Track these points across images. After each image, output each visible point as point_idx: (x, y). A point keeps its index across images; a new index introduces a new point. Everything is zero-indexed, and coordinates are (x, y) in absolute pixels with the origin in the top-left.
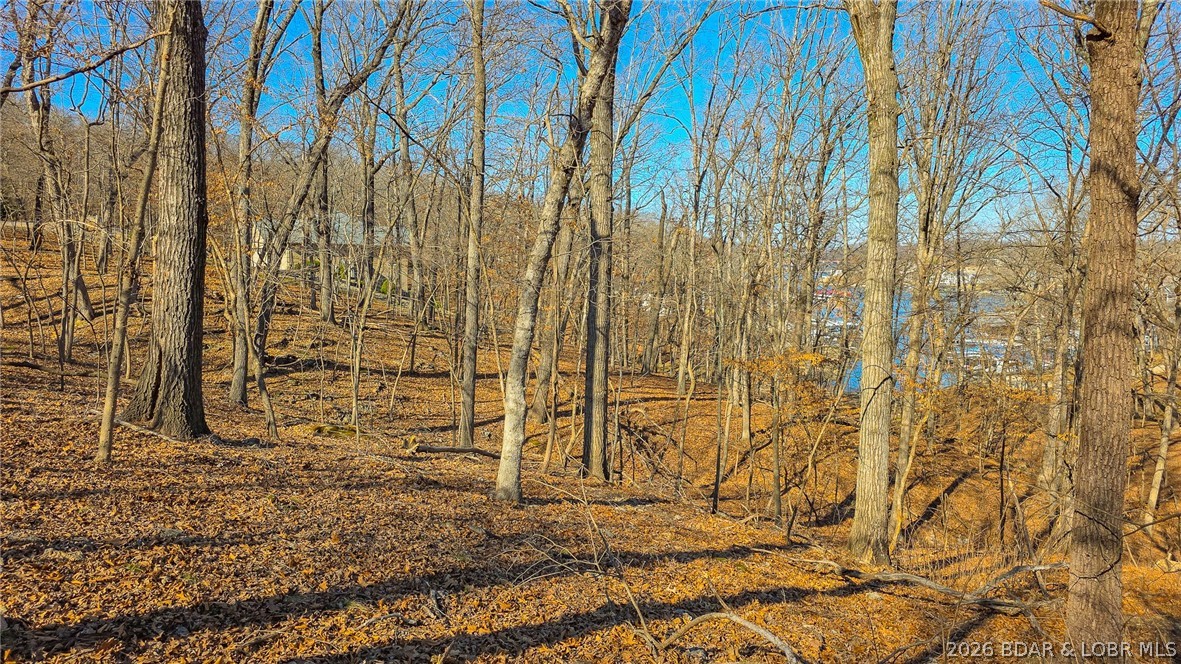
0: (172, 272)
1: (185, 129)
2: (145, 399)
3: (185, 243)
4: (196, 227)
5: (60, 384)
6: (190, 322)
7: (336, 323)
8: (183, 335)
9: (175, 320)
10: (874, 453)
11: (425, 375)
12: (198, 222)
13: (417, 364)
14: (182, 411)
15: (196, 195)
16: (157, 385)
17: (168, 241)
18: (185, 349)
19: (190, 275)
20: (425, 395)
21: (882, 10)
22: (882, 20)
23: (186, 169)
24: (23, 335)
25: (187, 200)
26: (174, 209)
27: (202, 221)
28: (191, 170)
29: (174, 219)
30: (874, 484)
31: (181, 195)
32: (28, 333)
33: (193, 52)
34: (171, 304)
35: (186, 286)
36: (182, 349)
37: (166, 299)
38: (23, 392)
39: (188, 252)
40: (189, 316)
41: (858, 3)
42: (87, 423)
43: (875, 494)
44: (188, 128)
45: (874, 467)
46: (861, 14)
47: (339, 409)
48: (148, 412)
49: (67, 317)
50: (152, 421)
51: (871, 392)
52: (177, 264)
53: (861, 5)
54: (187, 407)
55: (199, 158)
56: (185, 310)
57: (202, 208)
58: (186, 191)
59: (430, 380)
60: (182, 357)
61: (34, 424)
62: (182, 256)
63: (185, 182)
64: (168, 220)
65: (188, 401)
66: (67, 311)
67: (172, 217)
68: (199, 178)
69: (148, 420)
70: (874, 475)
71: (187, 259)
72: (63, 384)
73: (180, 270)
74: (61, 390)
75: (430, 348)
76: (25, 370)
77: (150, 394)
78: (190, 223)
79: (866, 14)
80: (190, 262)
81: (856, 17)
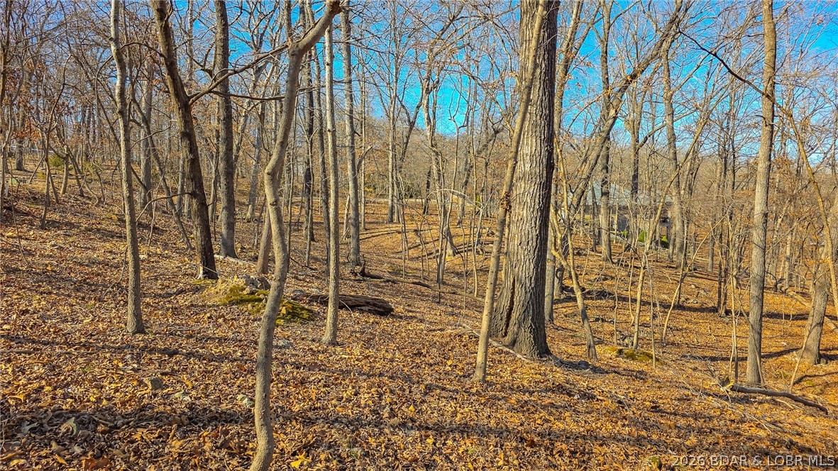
0: (525, 211)
1: (540, 88)
2: (502, 319)
3: (536, 186)
4: (545, 172)
5: (438, 299)
6: (538, 254)
7: (613, 263)
8: (532, 266)
9: (526, 253)
11: (691, 309)
12: (547, 168)
13: (683, 299)
14: (530, 333)
15: (546, 144)
16: (511, 309)
17: (523, 186)
18: (533, 279)
19: (539, 214)
20: (691, 326)
23: (539, 122)
24: (418, 265)
25: (539, 149)
26: (528, 157)
27: (550, 167)
28: (543, 122)
29: (528, 166)
31: (534, 145)
32: (421, 264)
33: (549, 20)
34: (523, 239)
35: (536, 224)
36: (531, 278)
37: (519, 234)
38: (418, 304)
39: (538, 195)
40: (537, 250)
42: (460, 336)
44: (542, 86)
47: (620, 332)
48: (504, 331)
49: (441, 255)
50: (506, 338)
52: (529, 205)
54: (534, 329)
55: (550, 112)
56: (534, 244)
57: (550, 154)
58: (539, 141)
59: (695, 314)
60: (530, 285)
61: (425, 332)
62: (533, 197)
63: (538, 134)
64: (525, 166)
65: (535, 324)
66: (442, 250)
67: (527, 165)
68: (549, 129)
69: (503, 337)
71: (537, 200)
72: (440, 298)
73: (532, 210)
74: (439, 303)
75: (693, 286)
76: (419, 287)
77: (505, 315)
78: (540, 169)
80: (539, 203)
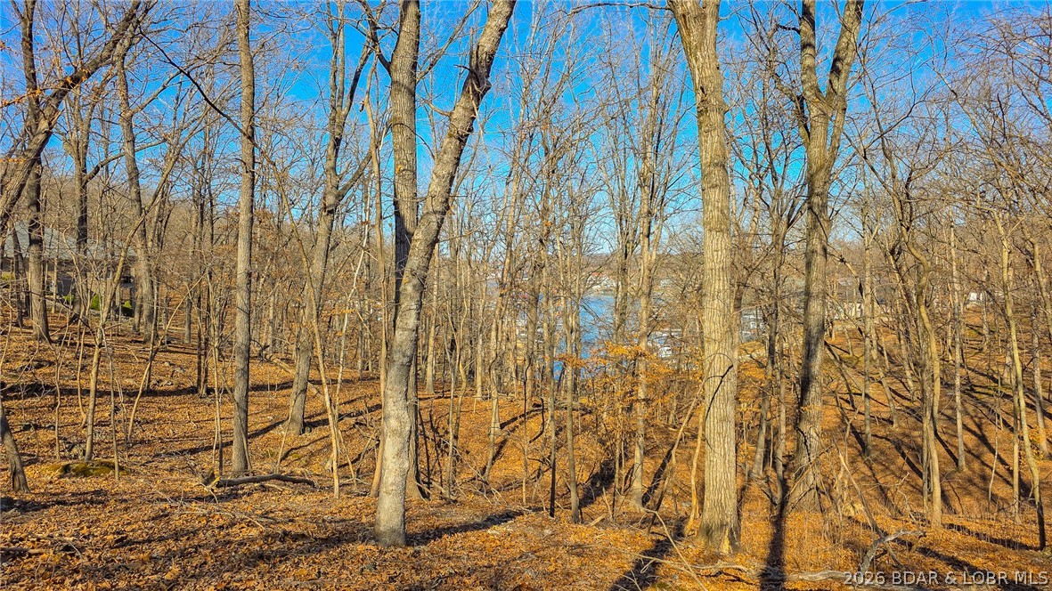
7: (51, 342)
10: (724, 440)
11: (164, 393)
13: (153, 382)
20: (166, 415)
21: (708, 11)
22: (708, 21)
30: (725, 473)
41: (686, 3)
43: (727, 482)
45: (725, 455)
46: (688, 13)
47: (65, 439)
51: (718, 380)
53: (689, 5)
59: (170, 399)
70: (724, 463)
75: (167, 364)
79: (693, 14)
81: (684, 16)
